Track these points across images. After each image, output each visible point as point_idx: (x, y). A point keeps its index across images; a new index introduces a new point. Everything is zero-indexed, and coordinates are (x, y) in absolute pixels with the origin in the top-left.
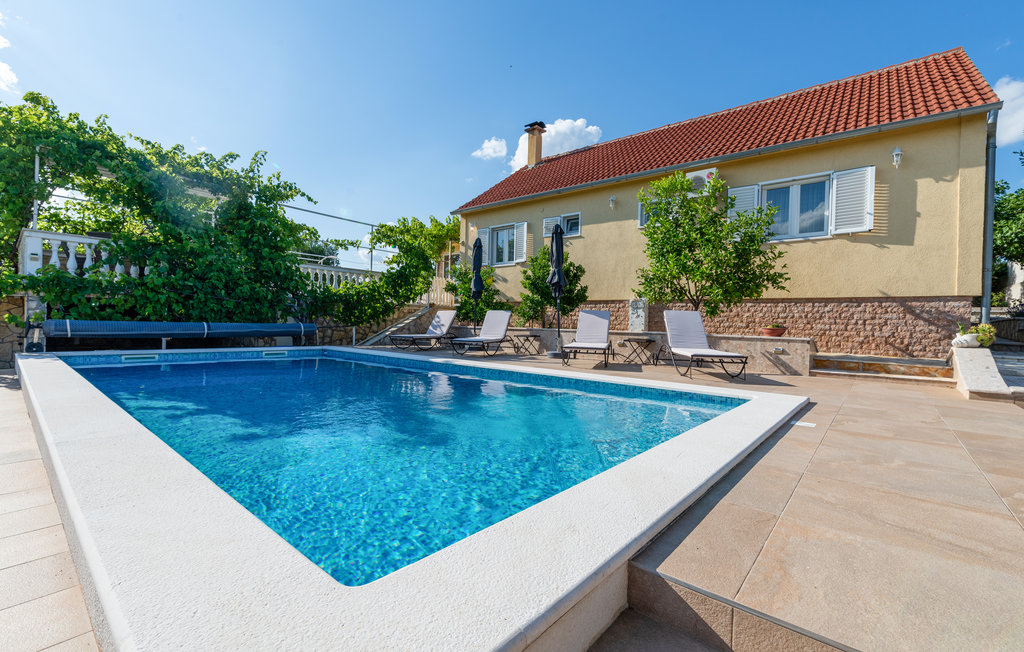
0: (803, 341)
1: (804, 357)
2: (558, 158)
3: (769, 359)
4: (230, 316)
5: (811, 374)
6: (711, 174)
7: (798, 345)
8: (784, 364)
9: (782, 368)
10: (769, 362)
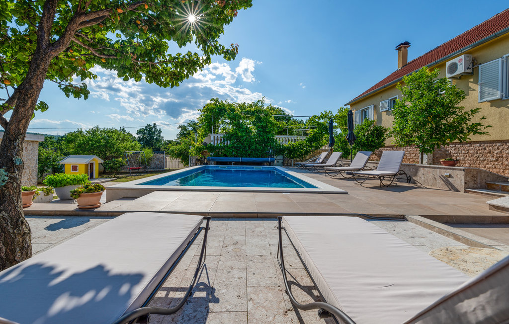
0: (461, 170)
1: (461, 180)
2: (414, 61)
3: (443, 180)
4: (249, 155)
5: (466, 191)
6: (461, 59)
7: (458, 172)
8: (451, 184)
9: (450, 187)
10: (443, 182)
